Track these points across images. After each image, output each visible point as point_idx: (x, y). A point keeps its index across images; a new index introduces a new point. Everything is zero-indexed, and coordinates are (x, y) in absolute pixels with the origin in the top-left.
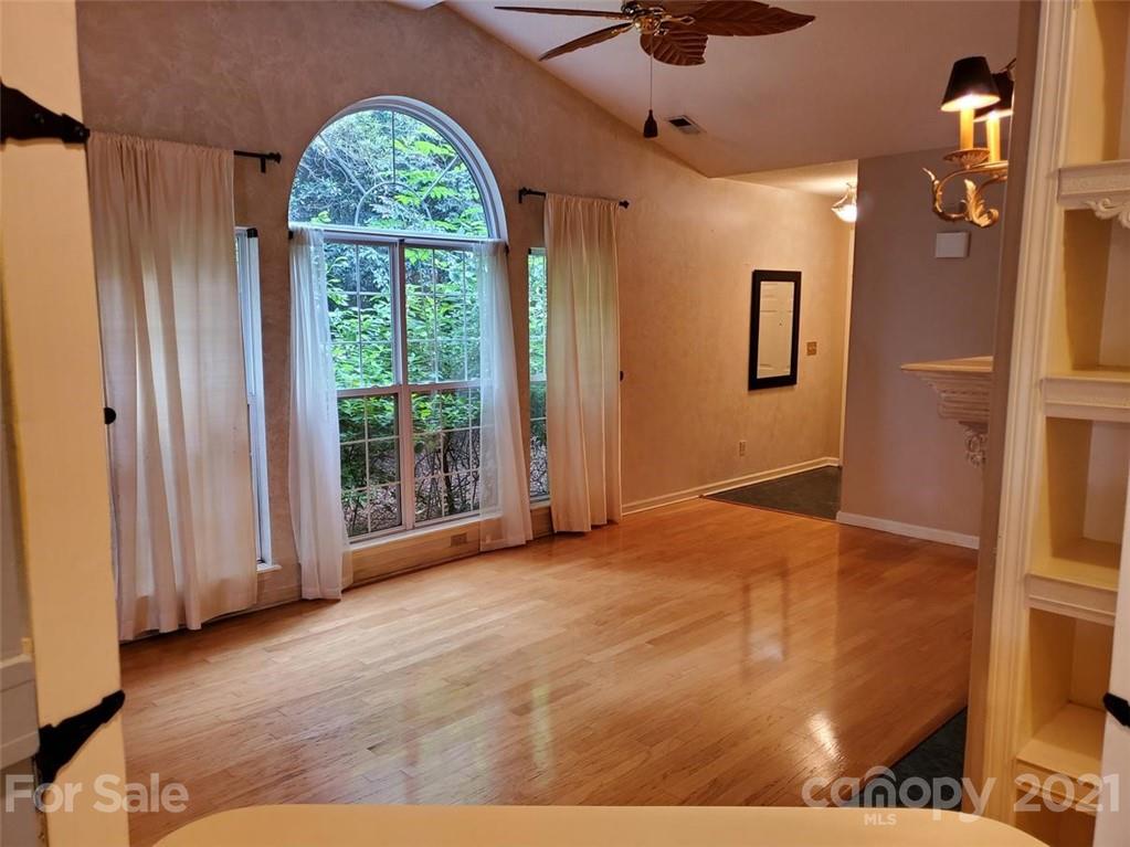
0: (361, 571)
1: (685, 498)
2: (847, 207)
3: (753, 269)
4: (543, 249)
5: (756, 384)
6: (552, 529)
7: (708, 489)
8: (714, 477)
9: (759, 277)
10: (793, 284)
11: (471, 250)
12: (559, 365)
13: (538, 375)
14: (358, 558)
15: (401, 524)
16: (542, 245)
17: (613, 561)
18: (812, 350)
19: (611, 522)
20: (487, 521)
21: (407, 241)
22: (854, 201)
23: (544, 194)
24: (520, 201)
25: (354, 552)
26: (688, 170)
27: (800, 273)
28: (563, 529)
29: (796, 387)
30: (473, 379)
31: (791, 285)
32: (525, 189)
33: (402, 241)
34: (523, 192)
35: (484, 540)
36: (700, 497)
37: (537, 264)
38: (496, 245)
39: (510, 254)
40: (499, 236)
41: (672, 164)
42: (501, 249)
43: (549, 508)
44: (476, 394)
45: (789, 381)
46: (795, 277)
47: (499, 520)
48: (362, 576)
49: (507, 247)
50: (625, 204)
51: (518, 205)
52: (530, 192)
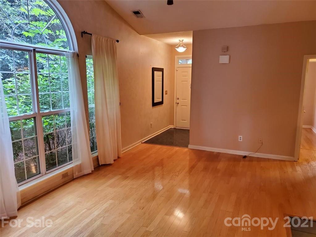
0: (24, 198)
1: (138, 145)
3: (152, 67)
4: (92, 56)
6: (99, 164)
7: (143, 140)
8: (145, 136)
9: (154, 70)
10: (162, 72)
11: (64, 55)
12: (99, 101)
13: (91, 105)
14: (23, 194)
15: (40, 173)
16: (91, 54)
17: (128, 175)
19: (119, 157)
20: (77, 166)
21: (37, 50)
23: (91, 34)
24: (82, 37)
25: (21, 191)
26: (134, 31)
27: (163, 69)
28: (103, 163)
29: (163, 105)
30: (66, 108)
31: (161, 73)
32: (84, 32)
33: (34, 50)
34: (84, 33)
35: (75, 174)
36: (142, 143)
37: (89, 62)
38: (74, 53)
39: (79, 57)
40: (74, 50)
41: (130, 29)
42: (76, 55)
43: (98, 156)
44: (69, 114)
45: (161, 103)
47: (80, 165)
48: (25, 200)
49: (78, 55)
50: (118, 41)
51: (82, 38)
52: (86, 33)
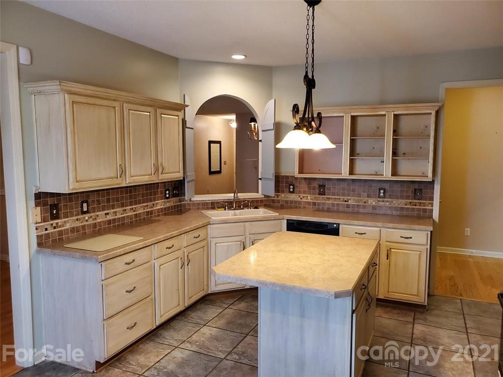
2: (233, 123)
3: (209, 140)
5: (211, 173)
9: (210, 142)
18: (225, 164)
22: (235, 121)
27: (221, 141)
29: (221, 174)
45: (219, 172)
46: (219, 142)
